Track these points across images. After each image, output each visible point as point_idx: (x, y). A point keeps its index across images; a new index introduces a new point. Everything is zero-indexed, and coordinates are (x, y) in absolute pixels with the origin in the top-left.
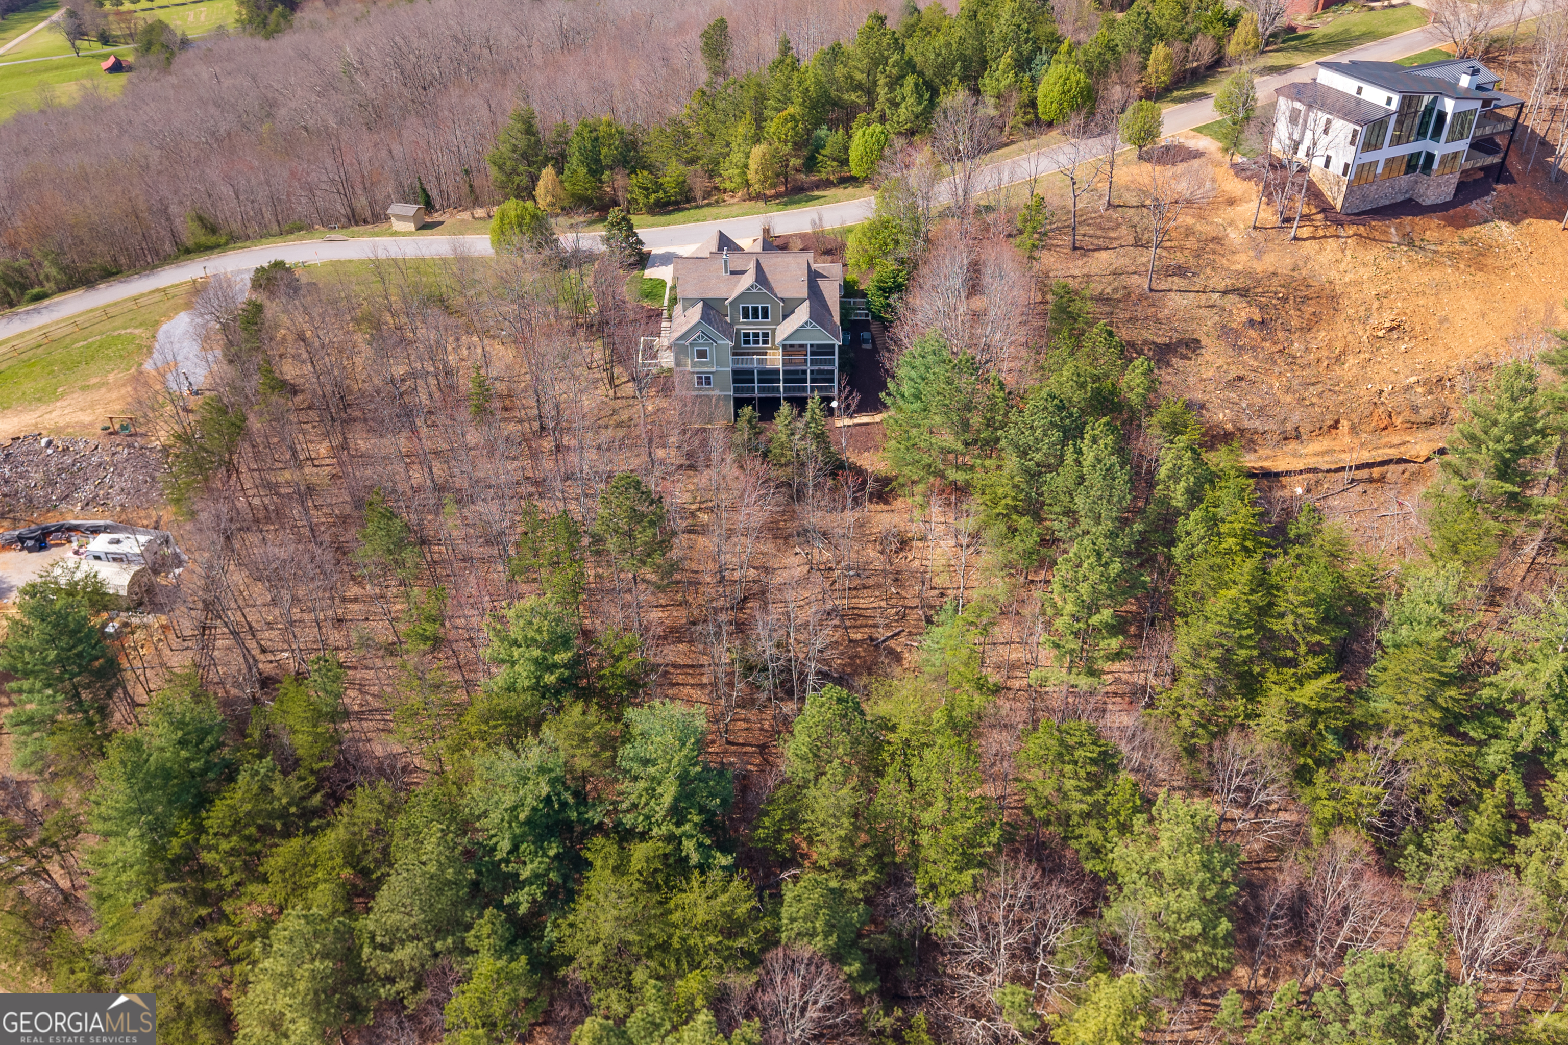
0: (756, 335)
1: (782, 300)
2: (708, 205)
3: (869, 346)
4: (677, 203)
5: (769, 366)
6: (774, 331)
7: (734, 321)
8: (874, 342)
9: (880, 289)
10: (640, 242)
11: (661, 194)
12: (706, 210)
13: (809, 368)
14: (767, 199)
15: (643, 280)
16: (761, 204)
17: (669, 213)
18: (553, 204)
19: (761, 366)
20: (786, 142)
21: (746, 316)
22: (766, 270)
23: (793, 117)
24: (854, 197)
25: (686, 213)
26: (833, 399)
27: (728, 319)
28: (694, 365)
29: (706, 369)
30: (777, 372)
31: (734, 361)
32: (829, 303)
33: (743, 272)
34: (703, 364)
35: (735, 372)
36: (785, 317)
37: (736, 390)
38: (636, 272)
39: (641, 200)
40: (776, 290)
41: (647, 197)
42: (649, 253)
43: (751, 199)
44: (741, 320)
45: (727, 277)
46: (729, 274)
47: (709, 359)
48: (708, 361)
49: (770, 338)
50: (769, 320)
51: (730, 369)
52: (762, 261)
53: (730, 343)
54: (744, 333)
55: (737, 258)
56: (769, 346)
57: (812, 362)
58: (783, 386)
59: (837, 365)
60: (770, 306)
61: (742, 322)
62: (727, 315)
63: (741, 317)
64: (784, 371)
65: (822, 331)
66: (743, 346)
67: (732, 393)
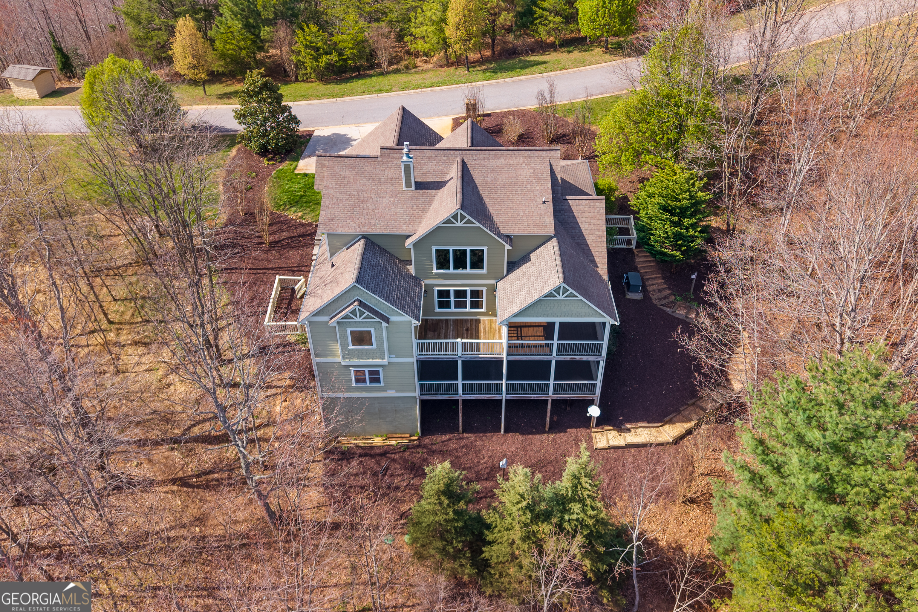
0: (460, 294)
1: (509, 238)
2: (397, 71)
3: (638, 296)
4: (357, 69)
5: (484, 355)
6: (493, 289)
7: (422, 272)
8: (645, 290)
9: (665, 209)
10: (294, 120)
11: (334, 57)
12: (392, 78)
13: (554, 358)
14: (470, 65)
15: (294, 176)
16: (462, 71)
17: (347, 80)
18: (195, 67)
19: (470, 355)
21: (443, 263)
22: (479, 180)
24: (583, 63)
25: (367, 81)
26: (591, 402)
27: (412, 269)
28: (348, 354)
29: (370, 361)
30: (498, 363)
31: (421, 348)
33: (439, 185)
34: (365, 353)
35: (423, 363)
36: (512, 266)
37: (423, 389)
38: (286, 165)
39: (309, 63)
40: (499, 221)
41: (316, 59)
42: (309, 135)
43: (449, 64)
44: (435, 271)
45: (410, 194)
46: (413, 188)
47: (374, 346)
48: (373, 349)
49: (484, 300)
50: (484, 271)
51: (414, 360)
52: (470, 164)
53: (414, 321)
54: (439, 291)
55: (429, 158)
56: (483, 310)
57: (561, 349)
58: (507, 385)
59: (604, 353)
60: (485, 249)
61: (436, 274)
62: (409, 262)
63: (435, 266)
64: (509, 362)
65: (581, 298)
66: (437, 310)
67: (417, 394)
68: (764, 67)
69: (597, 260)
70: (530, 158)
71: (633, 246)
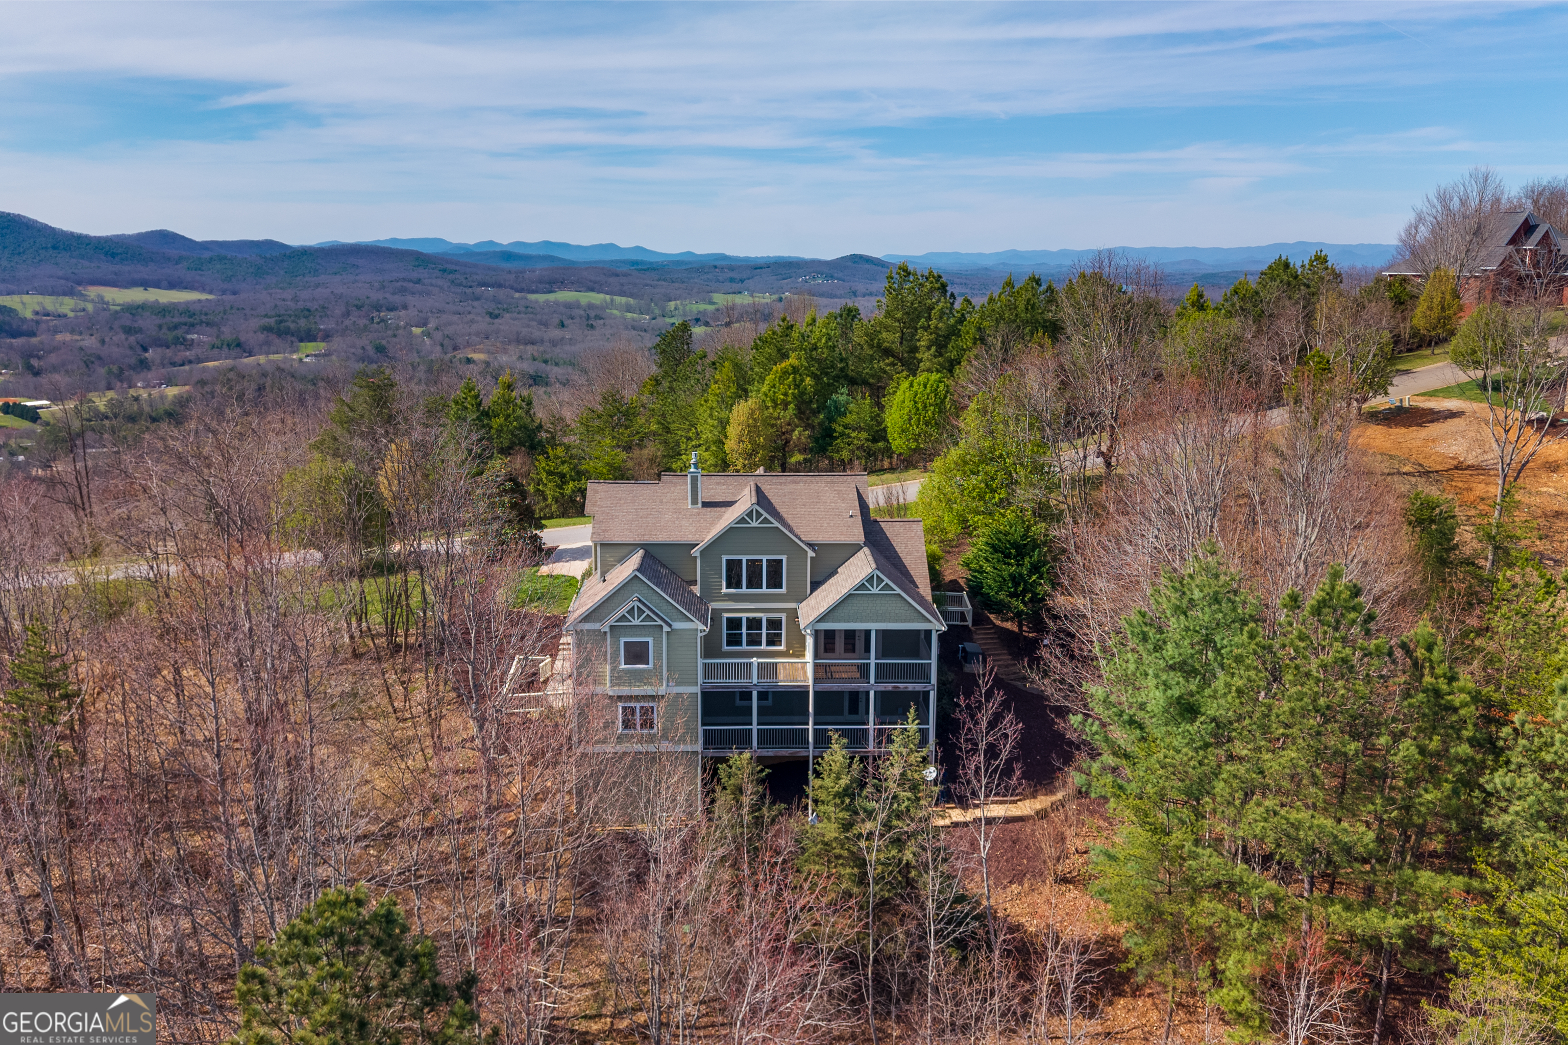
0: (754, 624)
1: (811, 545)
5: (783, 682)
6: (793, 615)
7: (710, 592)
13: (873, 687)
19: (766, 684)
20: (786, 405)
21: (733, 581)
22: (775, 499)
23: (795, 370)
27: (697, 590)
28: (618, 678)
29: (644, 691)
30: (802, 694)
31: (706, 674)
32: (907, 561)
33: (726, 504)
34: (638, 677)
35: (707, 696)
36: (815, 585)
37: (708, 739)
39: (551, 492)
40: (798, 531)
41: (560, 487)
42: (554, 549)
44: (724, 590)
45: (695, 511)
46: (700, 505)
47: (651, 666)
48: (649, 671)
49: (784, 632)
50: (784, 590)
51: (697, 690)
52: (765, 488)
53: (701, 627)
54: (729, 620)
55: (718, 484)
56: (782, 648)
57: (883, 673)
58: (815, 731)
59: (934, 680)
60: (784, 558)
61: (726, 595)
62: (694, 582)
63: (724, 584)
64: (816, 693)
65: (898, 591)
66: (726, 648)
67: (699, 747)
68: (1108, 443)
69: (918, 582)
70: (833, 482)
71: (969, 623)
